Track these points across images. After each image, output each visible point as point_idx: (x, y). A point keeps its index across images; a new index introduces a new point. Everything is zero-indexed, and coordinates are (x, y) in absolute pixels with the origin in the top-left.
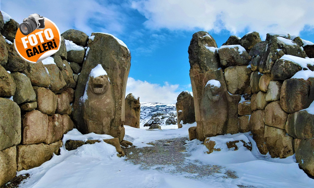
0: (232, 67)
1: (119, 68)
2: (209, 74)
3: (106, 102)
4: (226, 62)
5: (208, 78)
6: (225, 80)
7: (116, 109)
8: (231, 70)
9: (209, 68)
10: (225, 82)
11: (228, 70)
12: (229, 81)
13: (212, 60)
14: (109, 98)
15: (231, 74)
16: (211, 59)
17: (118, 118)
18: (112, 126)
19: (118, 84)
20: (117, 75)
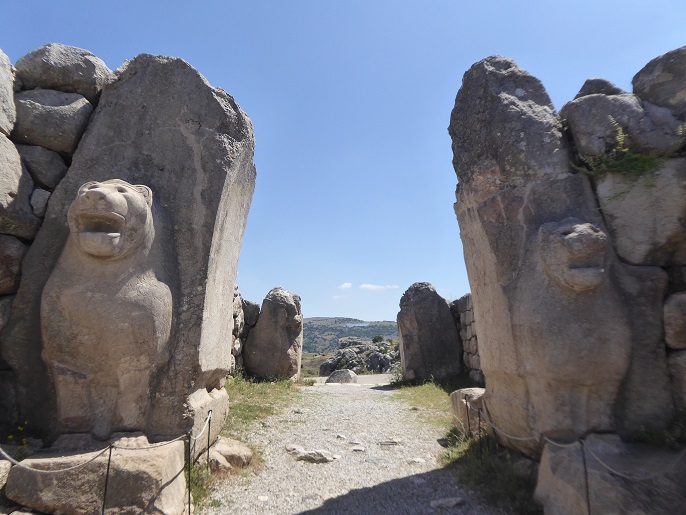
1: (204, 169)
2: (542, 190)
4: (603, 143)
5: (539, 205)
7: (179, 323)
9: (540, 168)
12: (615, 213)
17: (185, 358)
18: (160, 392)
19: (194, 226)
20: (192, 193)
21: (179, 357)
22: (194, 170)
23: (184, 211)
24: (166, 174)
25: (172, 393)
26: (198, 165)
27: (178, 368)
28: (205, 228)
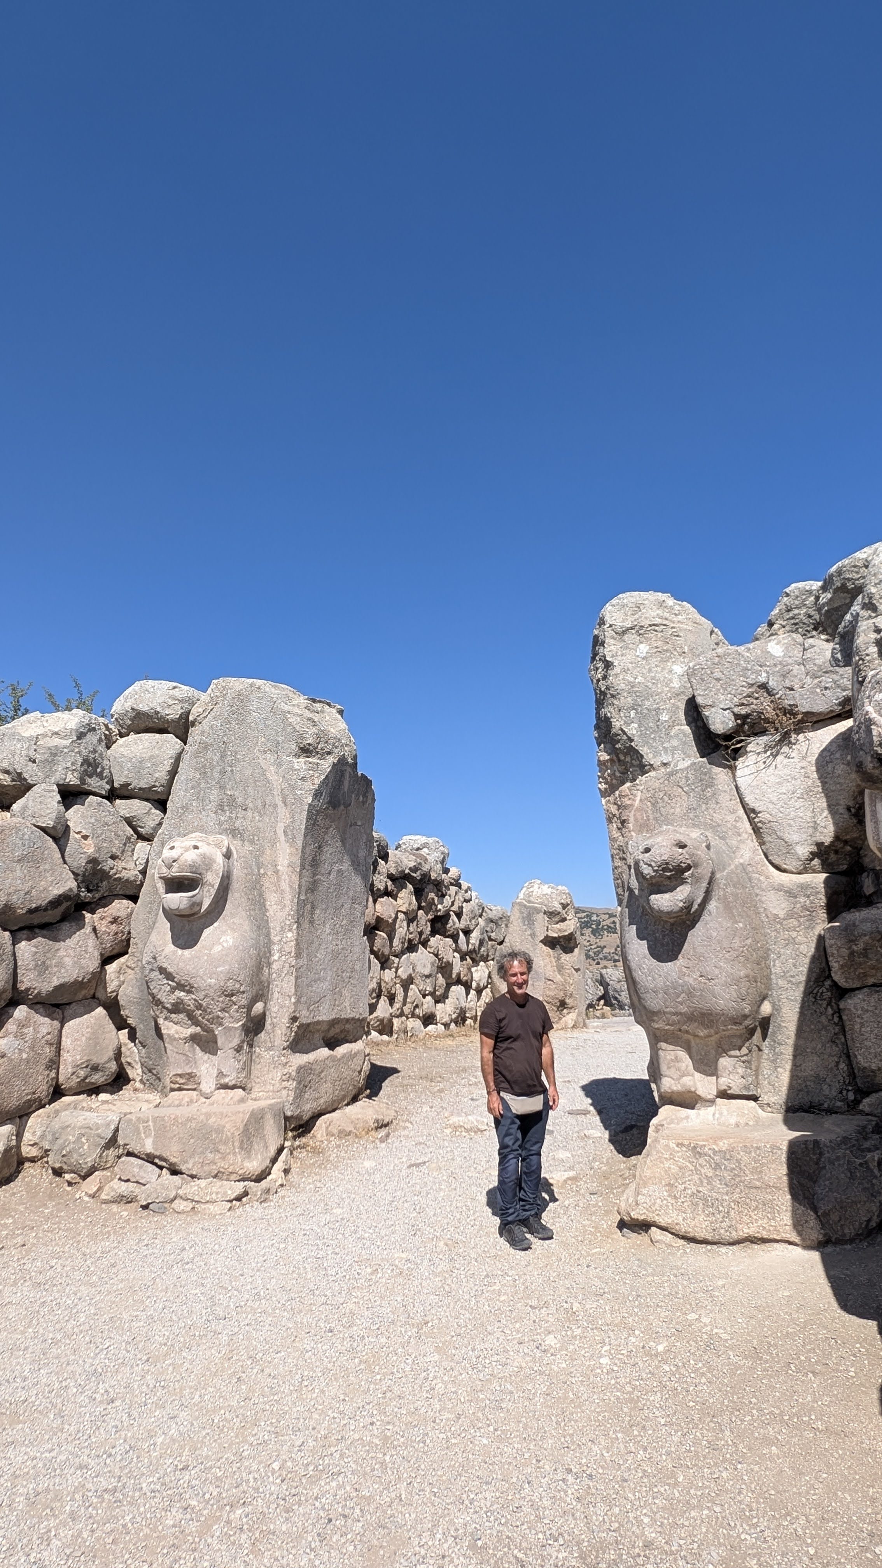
1: (284, 803)
2: (657, 785)
4: (731, 716)
5: (653, 805)
6: (743, 804)
9: (654, 757)
10: (742, 813)
11: (752, 756)
12: (763, 805)
13: (665, 717)
16: (658, 711)
17: (281, 1010)
18: (259, 1047)
19: (279, 868)
20: (275, 832)
21: (275, 1009)
22: (275, 806)
23: (268, 852)
24: (249, 813)
25: (270, 1049)
26: (279, 801)
27: (275, 1020)
28: (290, 868)
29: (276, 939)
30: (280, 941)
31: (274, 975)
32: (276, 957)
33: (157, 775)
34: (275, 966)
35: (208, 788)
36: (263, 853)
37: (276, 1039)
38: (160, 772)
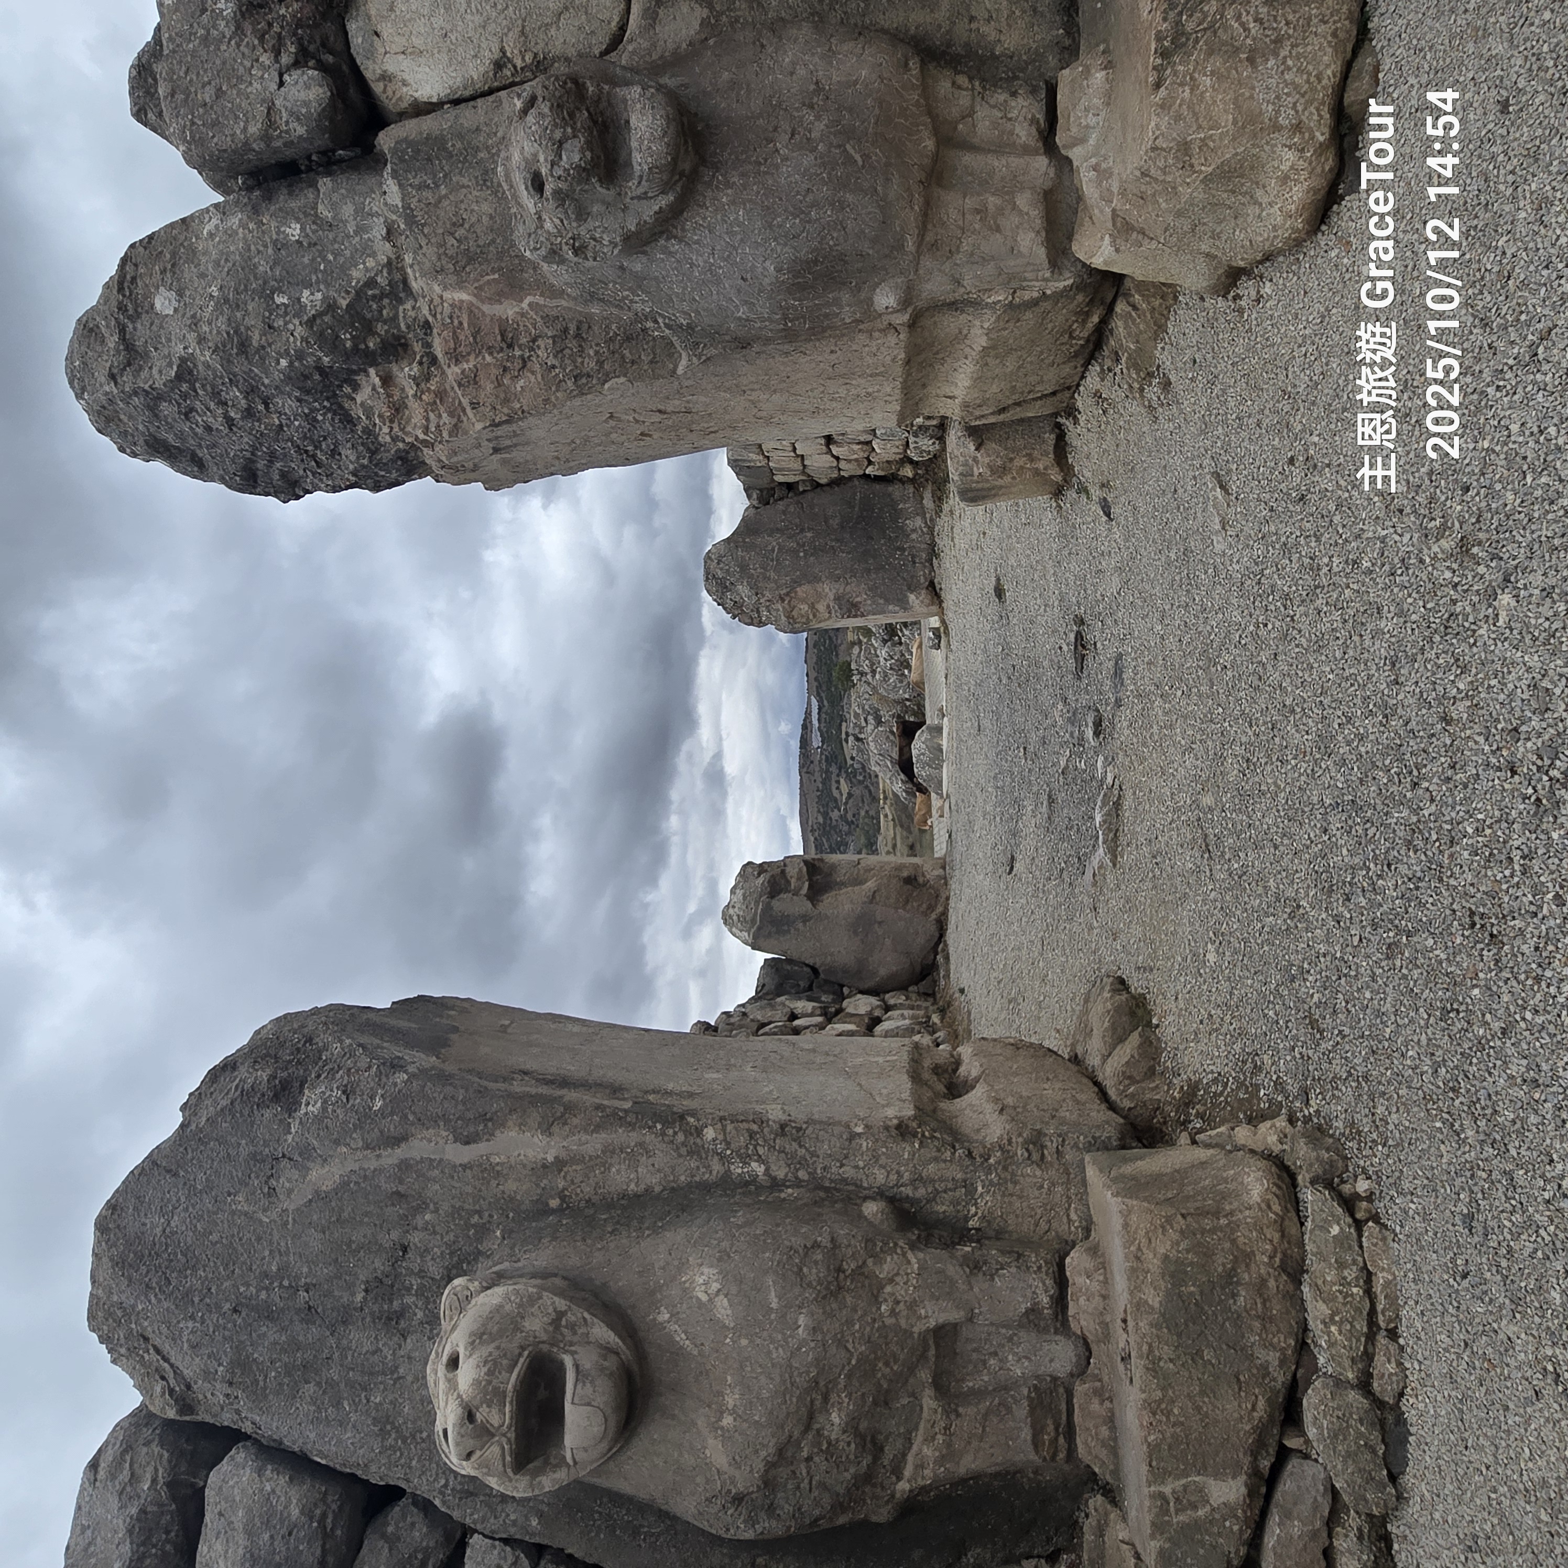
0: (352, 27)
1: (399, 1141)
2: (430, 251)
3: (723, 1309)
4: (296, 74)
5: (471, 260)
6: (491, 92)
7: (798, 1184)
8: (386, 30)
9: (373, 255)
10: (503, 94)
11: (391, 65)
12: (490, 53)
13: (294, 231)
14: (683, 1266)
15: (420, 26)
16: (280, 245)
19: (550, 1159)
20: (464, 1167)
22: (405, 1166)
23: (511, 1186)
24: (415, 1238)
26: (391, 1157)
27: (906, 1177)
28: (555, 1129)
29: (717, 1167)
30: (722, 1157)
31: (802, 1174)
32: (760, 1169)
33: (295, 1512)
34: (780, 1172)
35: (343, 1357)
36: (512, 1199)
37: (948, 1174)
38: (289, 1501)
